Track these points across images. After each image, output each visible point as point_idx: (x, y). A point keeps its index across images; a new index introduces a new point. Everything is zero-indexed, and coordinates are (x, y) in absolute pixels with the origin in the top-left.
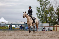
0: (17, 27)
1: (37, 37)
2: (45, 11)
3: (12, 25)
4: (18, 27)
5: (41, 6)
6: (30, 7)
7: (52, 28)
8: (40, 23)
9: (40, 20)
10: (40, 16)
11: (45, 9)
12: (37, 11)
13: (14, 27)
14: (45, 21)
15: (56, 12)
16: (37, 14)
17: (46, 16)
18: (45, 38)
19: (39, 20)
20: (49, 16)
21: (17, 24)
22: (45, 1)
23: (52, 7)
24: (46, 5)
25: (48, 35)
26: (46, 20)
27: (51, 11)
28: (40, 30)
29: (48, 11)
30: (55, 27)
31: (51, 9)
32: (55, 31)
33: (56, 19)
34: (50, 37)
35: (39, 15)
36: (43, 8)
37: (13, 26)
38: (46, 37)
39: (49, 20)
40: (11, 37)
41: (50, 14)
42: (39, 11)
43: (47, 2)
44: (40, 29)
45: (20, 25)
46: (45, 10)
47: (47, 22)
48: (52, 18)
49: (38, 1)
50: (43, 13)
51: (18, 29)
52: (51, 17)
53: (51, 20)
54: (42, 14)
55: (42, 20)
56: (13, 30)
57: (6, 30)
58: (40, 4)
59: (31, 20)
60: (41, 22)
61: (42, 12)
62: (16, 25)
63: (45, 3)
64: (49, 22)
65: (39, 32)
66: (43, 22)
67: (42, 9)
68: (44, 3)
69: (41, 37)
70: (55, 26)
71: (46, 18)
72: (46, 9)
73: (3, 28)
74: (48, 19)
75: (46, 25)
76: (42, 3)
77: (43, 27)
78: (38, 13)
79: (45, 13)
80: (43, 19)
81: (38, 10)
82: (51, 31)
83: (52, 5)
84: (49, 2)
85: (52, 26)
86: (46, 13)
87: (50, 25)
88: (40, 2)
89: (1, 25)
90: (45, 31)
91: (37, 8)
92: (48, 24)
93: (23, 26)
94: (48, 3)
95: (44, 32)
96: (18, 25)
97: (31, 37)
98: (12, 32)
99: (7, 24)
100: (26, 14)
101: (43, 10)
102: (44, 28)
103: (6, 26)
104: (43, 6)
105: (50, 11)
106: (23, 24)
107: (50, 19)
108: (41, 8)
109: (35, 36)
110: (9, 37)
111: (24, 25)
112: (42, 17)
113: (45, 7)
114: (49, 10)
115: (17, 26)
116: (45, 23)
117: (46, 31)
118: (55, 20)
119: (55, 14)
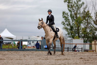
0: (30, 46)
1: (63, 62)
2: (76, 18)
3: (22, 41)
4: (33, 44)
5: (70, 11)
6: (50, 11)
7: (87, 47)
8: (69, 39)
9: (69, 34)
10: (69, 27)
11: (76, 14)
12: (64, 19)
13: (26, 46)
14: (77, 35)
15: (95, 20)
16: (64, 24)
17: (79, 27)
18: (77, 64)
19: (67, 33)
20: (82, 26)
21: (30, 41)
22: (76, 1)
23: (88, 12)
24: (78, 8)
25: (81, 58)
26: (79, 34)
27: (87, 18)
28: (68, 50)
29: (82, 19)
30: (93, 46)
31: (87, 15)
32: (93, 51)
33: (94, 31)
34: (85, 61)
35: (67, 24)
36: (73, 13)
37: (24, 43)
38: (78, 61)
39: (82, 34)
40: (21, 61)
41: (85, 24)
42: (66, 19)
43: (80, 3)
44: (68, 48)
45: (35, 42)
46: (76, 16)
47: (79, 37)
48: (88, 30)
49: (65, 2)
50: (73, 21)
51: (32, 48)
52: (86, 28)
53: (87, 33)
54: (71, 24)
55: (72, 34)
56: (24, 50)
57: (12, 50)
58: (68, 6)
59: (52, 32)
60: (70, 37)
61: (71, 21)
62: (28, 41)
63: (77, 6)
64: (83, 37)
65: (67, 53)
66: (73, 37)
67: (71, 15)
68: (75, 5)
69: (70, 62)
70: (93, 43)
71: (78, 29)
72: (78, 16)
73: (7, 46)
74: (81, 32)
75: (79, 42)
76: (71, 5)
77: (74, 45)
78: (64, 21)
79: (77, 21)
80: (74, 32)
81: (65, 17)
82: (87, 51)
83: (87, 8)
84: (83, 3)
85: (89, 43)
86: (79, 22)
87: (84, 42)
88: (69, 3)
89: (4, 42)
90: (76, 51)
91: (64, 13)
92: (81, 41)
93: (40, 43)
94: (82, 6)
95: (76, 53)
96: (33, 42)
97: (53, 62)
98: (22, 53)
99: (14, 41)
100: (43, 23)
101: (73, 17)
102: (75, 47)
103: (13, 43)
104: (73, 9)
105: (84, 18)
106: (40, 41)
107: (85, 32)
108: (69, 14)
109: (60, 60)
110: (17, 61)
111: (42, 41)
112: (72, 28)
113: (77, 11)
114: (83, 16)
115: (30, 44)
116: (76, 38)
117: (79, 51)
118: (93, 34)
119: (93, 23)
